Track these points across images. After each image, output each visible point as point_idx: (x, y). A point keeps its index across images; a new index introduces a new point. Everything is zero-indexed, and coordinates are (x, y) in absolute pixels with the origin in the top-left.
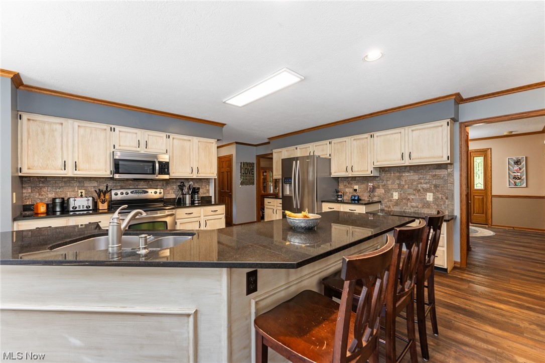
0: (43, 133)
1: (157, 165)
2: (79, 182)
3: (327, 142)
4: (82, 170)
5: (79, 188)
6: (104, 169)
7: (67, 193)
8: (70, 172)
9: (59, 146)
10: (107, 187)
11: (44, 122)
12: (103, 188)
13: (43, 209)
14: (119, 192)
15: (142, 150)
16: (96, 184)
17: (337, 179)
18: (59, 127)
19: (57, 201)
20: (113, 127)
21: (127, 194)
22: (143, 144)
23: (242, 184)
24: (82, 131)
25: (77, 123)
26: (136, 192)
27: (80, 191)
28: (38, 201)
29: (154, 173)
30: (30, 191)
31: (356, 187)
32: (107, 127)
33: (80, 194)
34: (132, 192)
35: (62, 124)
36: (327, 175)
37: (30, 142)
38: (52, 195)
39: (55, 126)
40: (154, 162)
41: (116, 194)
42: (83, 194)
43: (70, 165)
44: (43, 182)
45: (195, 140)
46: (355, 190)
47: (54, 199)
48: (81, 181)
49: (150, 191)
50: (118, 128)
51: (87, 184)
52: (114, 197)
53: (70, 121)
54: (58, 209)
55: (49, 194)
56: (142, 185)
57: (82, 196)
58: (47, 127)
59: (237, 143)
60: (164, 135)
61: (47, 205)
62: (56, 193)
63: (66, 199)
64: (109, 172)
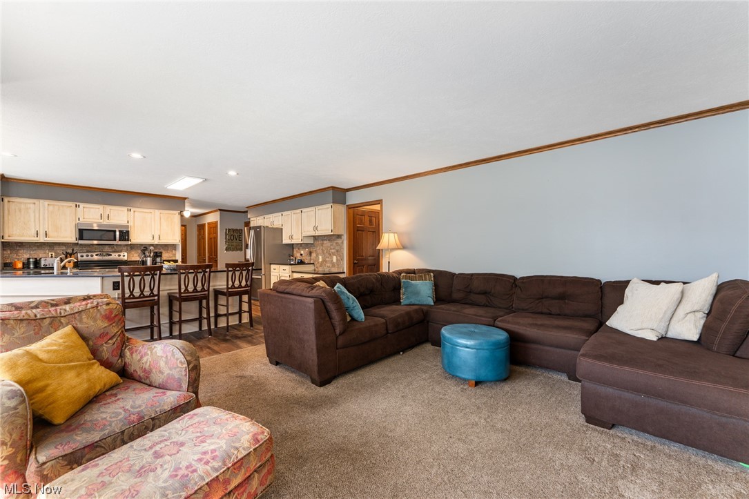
0: (20, 211)
1: (118, 233)
2: (50, 246)
3: (280, 214)
4: (52, 237)
5: (49, 251)
6: (70, 236)
7: (39, 254)
8: (42, 239)
9: (33, 220)
10: (73, 250)
11: (21, 203)
12: (70, 251)
13: (20, 265)
14: (85, 254)
15: (106, 222)
16: (64, 248)
17: (292, 246)
18: (32, 206)
19: (31, 260)
20: (78, 204)
21: (92, 256)
22: (105, 217)
23: (227, 249)
24: (51, 208)
25: (46, 203)
26: (101, 255)
27: (50, 253)
28: (16, 260)
29: (115, 240)
30: (9, 252)
31: (302, 252)
32: (73, 204)
33: (50, 256)
34: (96, 255)
35: (35, 203)
36: (279, 242)
37: (10, 217)
38: (27, 256)
39: (29, 206)
40: (115, 231)
41: (82, 256)
42: (53, 256)
43: (42, 233)
44: (20, 246)
45: (157, 212)
46: (301, 255)
47: (28, 259)
48: (51, 246)
49: (113, 254)
50: (82, 205)
51: (56, 248)
52: (80, 258)
53: (42, 201)
54: (32, 266)
55: (25, 255)
56: (107, 249)
57: (52, 257)
58: (23, 206)
59: (220, 210)
60: (125, 209)
61: (23, 263)
62: (30, 255)
63: (38, 259)
64: (74, 239)
